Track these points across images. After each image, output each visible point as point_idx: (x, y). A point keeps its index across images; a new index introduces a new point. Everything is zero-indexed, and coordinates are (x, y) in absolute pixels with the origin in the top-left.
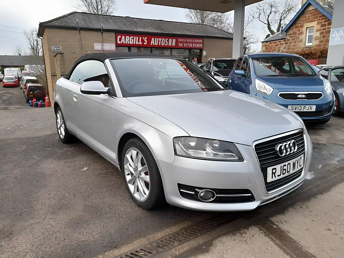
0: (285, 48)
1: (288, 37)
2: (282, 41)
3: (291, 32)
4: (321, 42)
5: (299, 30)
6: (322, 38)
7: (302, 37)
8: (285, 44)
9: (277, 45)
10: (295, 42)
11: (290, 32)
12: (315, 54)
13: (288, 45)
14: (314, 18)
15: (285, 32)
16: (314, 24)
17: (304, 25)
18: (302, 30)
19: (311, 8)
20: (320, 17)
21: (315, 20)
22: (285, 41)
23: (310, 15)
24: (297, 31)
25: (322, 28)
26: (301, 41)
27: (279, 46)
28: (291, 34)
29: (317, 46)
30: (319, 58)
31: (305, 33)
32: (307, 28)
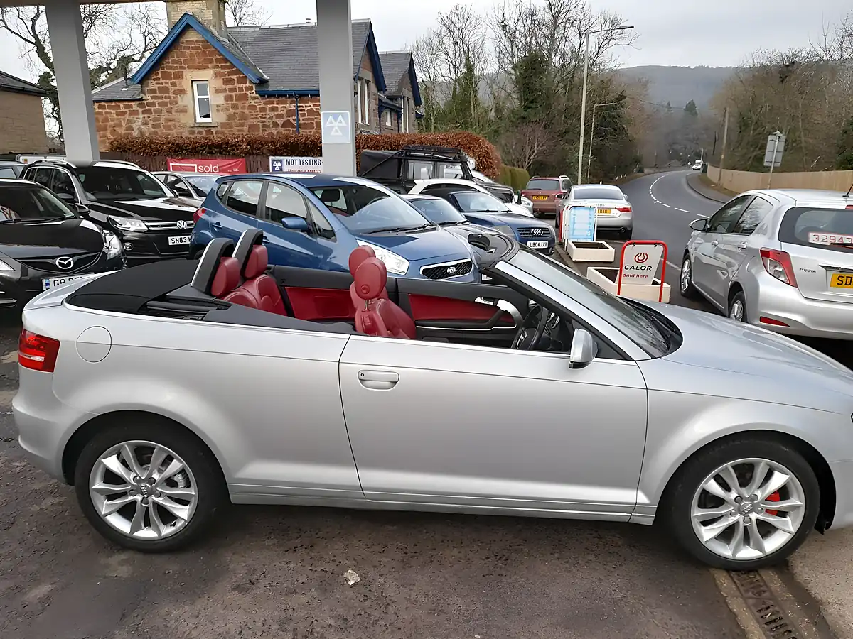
0: (145, 123)
1: (148, 97)
2: (135, 106)
3: (152, 84)
4: (230, 117)
5: (174, 84)
6: (231, 109)
7: (183, 101)
8: (143, 112)
9: (123, 114)
10: (169, 111)
11: (150, 85)
12: (237, 146)
13: (152, 116)
14: (205, 61)
15: (139, 83)
16: (208, 74)
17: (184, 74)
18: (180, 84)
19: (192, 36)
20: (217, 61)
21: (208, 67)
22: (142, 105)
23: (194, 52)
24: (169, 86)
25: (228, 87)
26: (184, 111)
27: (127, 117)
28: (153, 91)
29: (223, 125)
30: (245, 155)
31: (189, 91)
32: (192, 81)
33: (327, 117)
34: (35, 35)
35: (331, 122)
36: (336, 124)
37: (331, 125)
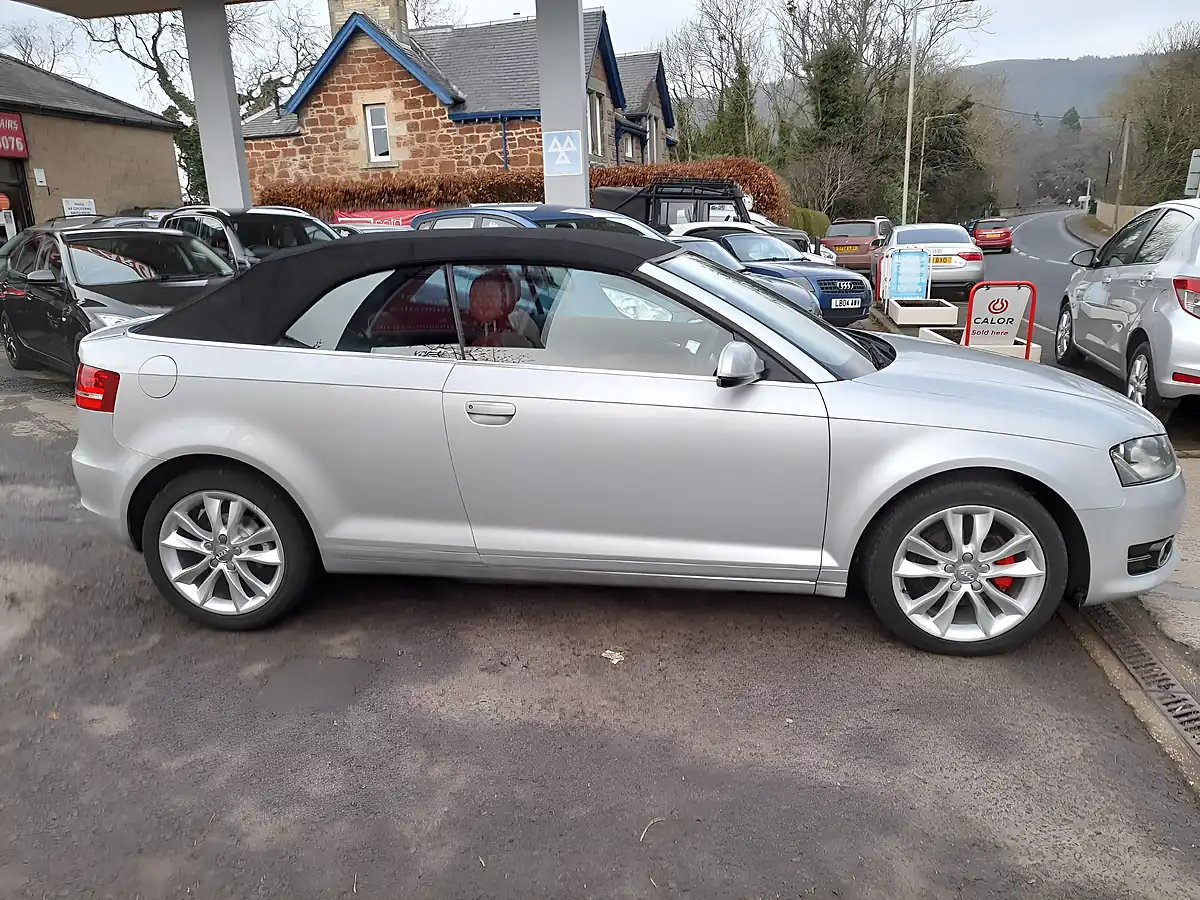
0: (304, 166)
1: (307, 130)
2: (290, 143)
3: (312, 113)
4: (415, 153)
5: (340, 112)
6: (416, 143)
7: (353, 133)
8: (301, 152)
9: (275, 154)
10: (335, 149)
11: (310, 113)
12: (424, 192)
13: (313, 156)
14: (381, 78)
15: (294, 112)
16: (385, 95)
17: (353, 96)
18: (348, 110)
19: (363, 45)
20: (398, 76)
21: (384, 86)
22: (298, 142)
23: (366, 65)
24: (334, 114)
25: (412, 111)
26: (355, 147)
27: (281, 158)
28: (313, 122)
29: (406, 164)
30: (437, 203)
31: (360, 119)
32: (364, 106)
33: (551, 138)
34: (156, 58)
35: (556, 146)
36: (562, 150)
37: (555, 150)
